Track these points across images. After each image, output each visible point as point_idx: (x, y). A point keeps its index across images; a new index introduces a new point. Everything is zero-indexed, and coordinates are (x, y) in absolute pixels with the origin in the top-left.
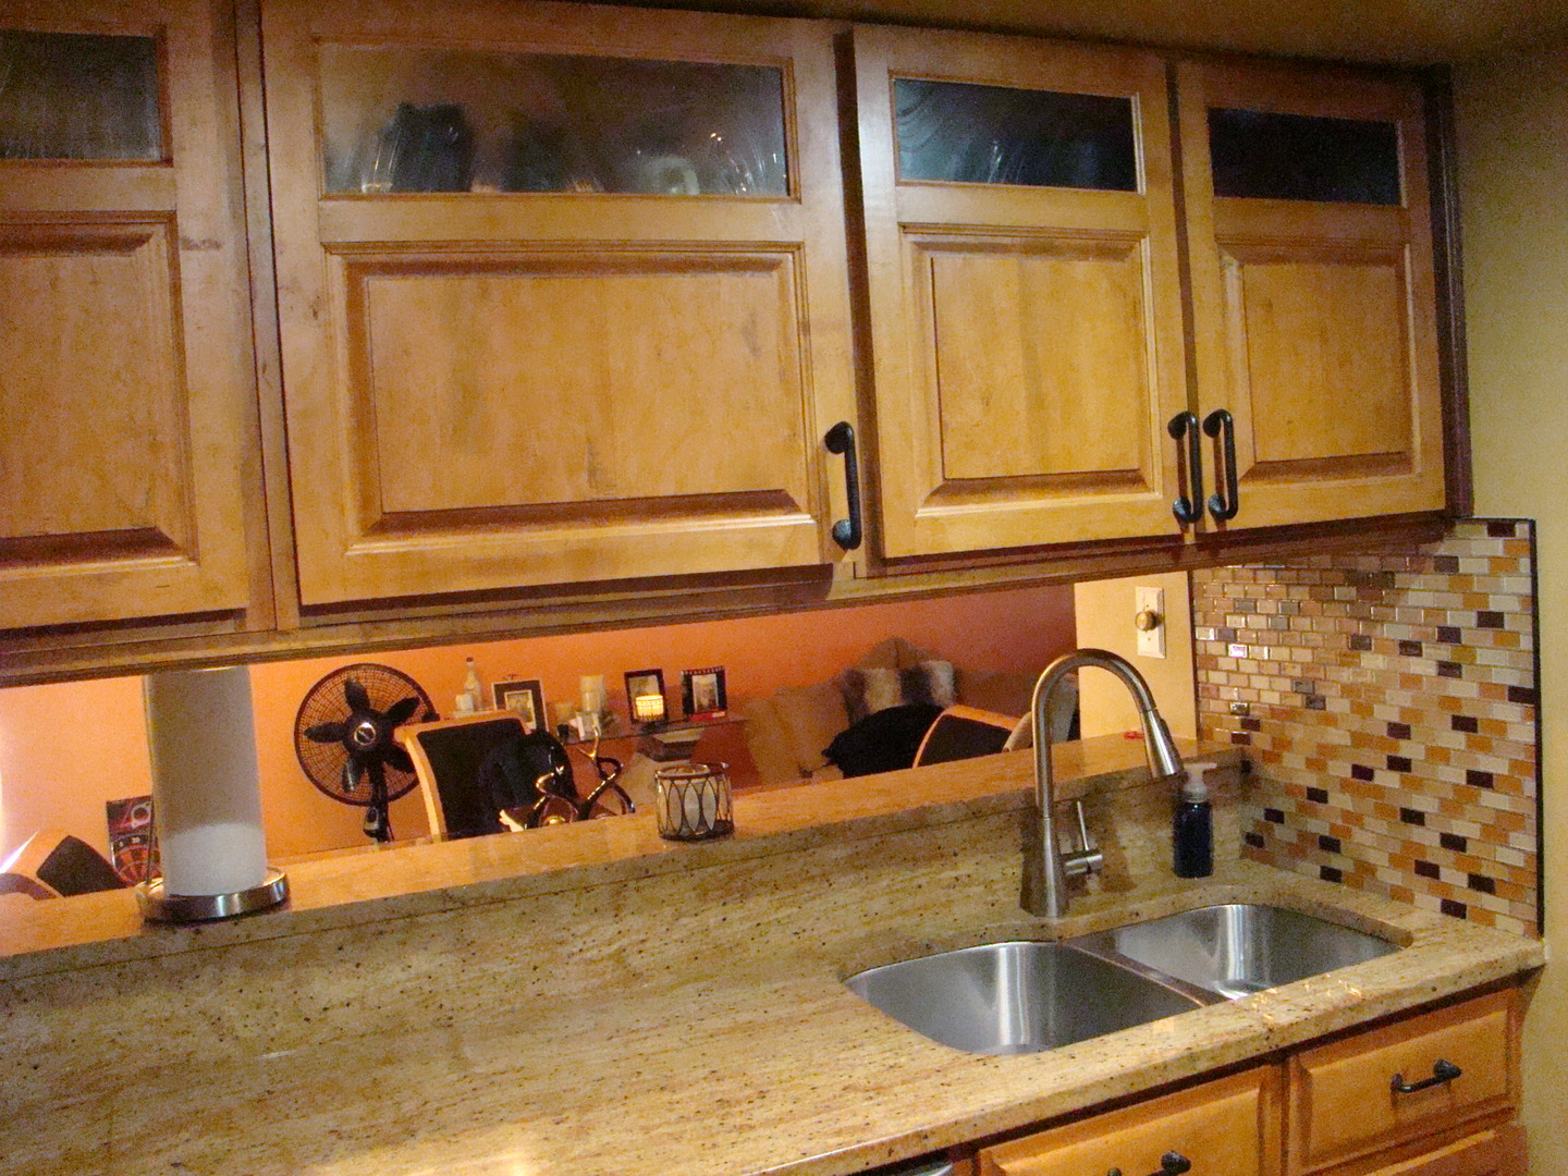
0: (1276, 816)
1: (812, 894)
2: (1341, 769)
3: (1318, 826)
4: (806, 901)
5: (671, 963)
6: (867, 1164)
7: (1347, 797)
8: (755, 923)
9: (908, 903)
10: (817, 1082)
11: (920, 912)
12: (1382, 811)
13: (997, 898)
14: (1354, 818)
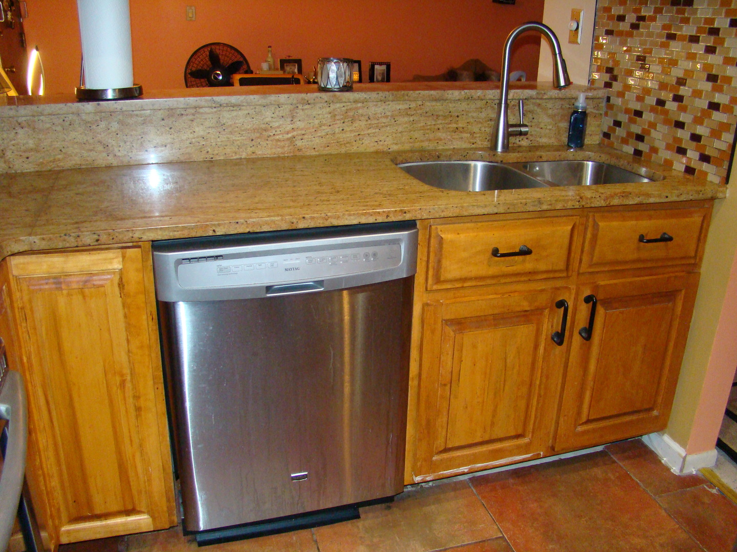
0: (617, 124)
1: (386, 124)
2: (651, 100)
3: (636, 129)
4: (383, 127)
5: (316, 147)
6: (376, 220)
7: (652, 115)
8: (357, 134)
9: (431, 136)
10: (363, 190)
11: (437, 141)
12: (666, 122)
13: (476, 141)
14: (653, 125)
